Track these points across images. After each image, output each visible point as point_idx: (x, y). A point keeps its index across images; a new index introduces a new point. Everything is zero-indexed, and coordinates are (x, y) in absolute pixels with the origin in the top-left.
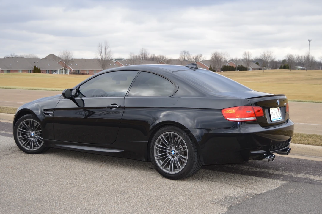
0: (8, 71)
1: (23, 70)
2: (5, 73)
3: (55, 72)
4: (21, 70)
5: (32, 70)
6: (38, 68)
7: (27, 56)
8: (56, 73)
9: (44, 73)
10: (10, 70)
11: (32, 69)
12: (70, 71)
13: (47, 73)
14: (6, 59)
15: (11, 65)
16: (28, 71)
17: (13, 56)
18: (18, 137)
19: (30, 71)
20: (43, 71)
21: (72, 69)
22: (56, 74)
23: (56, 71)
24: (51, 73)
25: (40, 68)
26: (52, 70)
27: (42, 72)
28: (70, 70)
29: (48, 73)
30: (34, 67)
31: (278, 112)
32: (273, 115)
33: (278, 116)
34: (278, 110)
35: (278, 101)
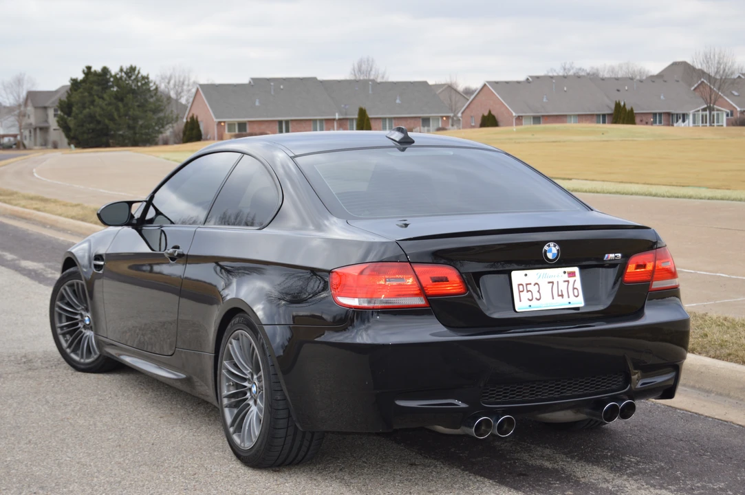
0: (537, 119)
1: (579, 115)
2: (528, 125)
3: (680, 121)
4: (574, 115)
5: (609, 115)
6: (628, 108)
7: (612, 70)
8: (684, 121)
9: (647, 123)
10: (543, 116)
11: (610, 112)
12: (732, 115)
13: (654, 122)
14: (529, 82)
15: (545, 100)
16: (595, 118)
17: (569, 70)
18: (58, 325)
19: (603, 118)
20: (644, 118)
21: (739, 109)
22: (683, 125)
23: (684, 117)
24: (668, 125)
25: (632, 110)
26: (673, 115)
27: (641, 121)
28: (729, 111)
29: (660, 122)
30: (613, 106)
31: (568, 281)
32: (530, 293)
33: (562, 296)
34: (566, 277)
35: (549, 246)
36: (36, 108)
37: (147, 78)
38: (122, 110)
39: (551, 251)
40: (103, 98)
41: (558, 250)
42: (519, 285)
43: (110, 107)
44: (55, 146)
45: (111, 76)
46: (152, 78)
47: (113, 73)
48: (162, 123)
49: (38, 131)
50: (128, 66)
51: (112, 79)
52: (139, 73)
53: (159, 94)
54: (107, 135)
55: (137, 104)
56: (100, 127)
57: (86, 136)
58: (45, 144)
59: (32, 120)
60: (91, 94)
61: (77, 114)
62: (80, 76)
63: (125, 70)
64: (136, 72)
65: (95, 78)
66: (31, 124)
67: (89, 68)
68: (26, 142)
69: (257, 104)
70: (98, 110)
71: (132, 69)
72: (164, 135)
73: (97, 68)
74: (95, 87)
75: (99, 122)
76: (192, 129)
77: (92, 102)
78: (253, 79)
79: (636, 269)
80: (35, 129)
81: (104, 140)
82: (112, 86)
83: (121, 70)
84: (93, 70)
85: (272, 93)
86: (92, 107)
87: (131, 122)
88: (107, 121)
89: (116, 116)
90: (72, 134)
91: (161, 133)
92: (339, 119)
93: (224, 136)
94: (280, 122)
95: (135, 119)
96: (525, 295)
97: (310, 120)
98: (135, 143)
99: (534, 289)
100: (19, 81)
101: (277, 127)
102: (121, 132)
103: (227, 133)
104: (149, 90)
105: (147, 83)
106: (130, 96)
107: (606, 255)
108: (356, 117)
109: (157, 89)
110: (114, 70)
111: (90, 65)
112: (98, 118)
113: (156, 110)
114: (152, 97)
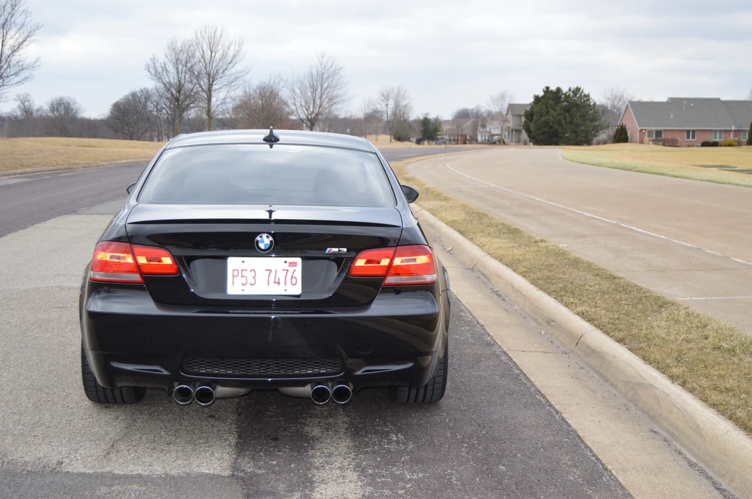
31: (287, 271)
32: (245, 278)
33: (279, 283)
34: (286, 266)
35: (261, 237)
36: (514, 116)
37: (588, 96)
38: (568, 119)
39: (263, 242)
40: (555, 110)
41: (271, 242)
42: (233, 270)
43: (560, 117)
44: (525, 144)
45: (563, 94)
46: (591, 96)
47: (564, 92)
48: (597, 129)
49: (514, 132)
50: (575, 87)
51: (563, 96)
52: (582, 92)
53: (596, 108)
54: (557, 136)
55: (579, 114)
56: (551, 130)
57: (541, 137)
58: (518, 142)
59: (511, 124)
60: (547, 107)
61: (536, 121)
62: (541, 94)
63: (572, 89)
64: (581, 91)
65: (551, 95)
66: (509, 127)
67: (548, 88)
68: (506, 140)
69: (672, 117)
70: (551, 118)
71: (578, 89)
72: (598, 138)
73: (553, 88)
74: (550, 102)
75: (551, 127)
76: (621, 134)
77: (548, 113)
78: (671, 99)
79: (366, 263)
80: (512, 131)
81: (554, 140)
82: (563, 102)
83: (570, 90)
84: (550, 89)
85: (684, 109)
86: (547, 116)
87: (574, 128)
88: (557, 127)
89: (563, 123)
90: (532, 135)
91: (596, 136)
92: (735, 131)
93: (644, 142)
94: (688, 131)
95: (578, 126)
96: (239, 280)
97: (712, 130)
98: (578, 143)
99: (250, 275)
100: (503, 97)
101: (686, 135)
102: (567, 135)
103: (646, 138)
104: (589, 105)
105: (588, 100)
106: (574, 109)
107: (328, 249)
108: (748, 129)
109: (595, 103)
110: (565, 89)
111: (548, 85)
112: (551, 124)
113: (594, 120)
114: (591, 110)
